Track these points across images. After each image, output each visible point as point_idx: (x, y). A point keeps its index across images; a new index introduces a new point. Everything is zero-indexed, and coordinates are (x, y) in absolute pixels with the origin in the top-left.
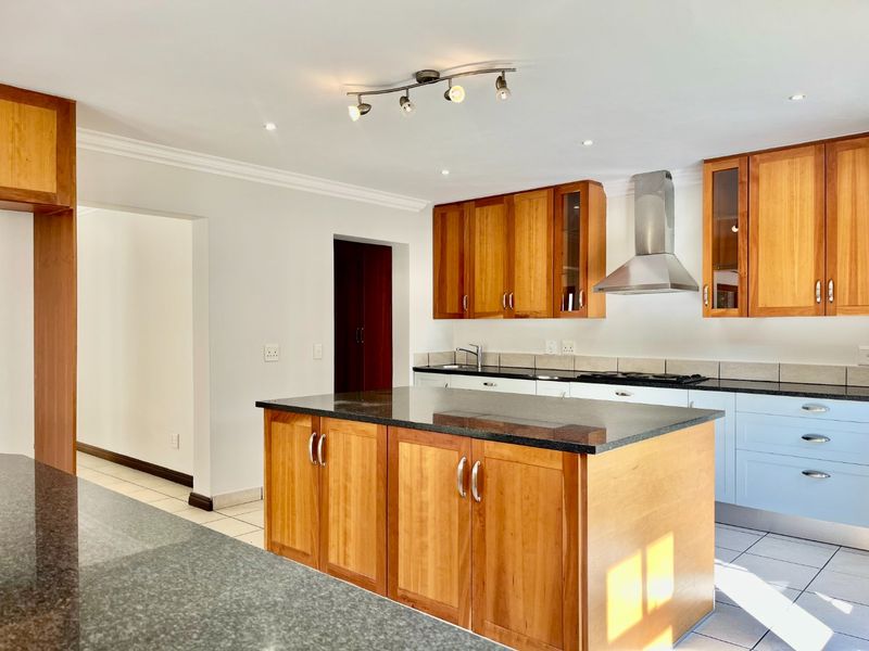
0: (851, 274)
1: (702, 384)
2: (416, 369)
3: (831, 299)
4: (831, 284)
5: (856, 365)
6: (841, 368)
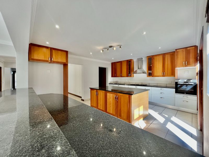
0: (167, 71)
3: (164, 75)
4: (164, 73)
5: (168, 83)
6: (166, 84)
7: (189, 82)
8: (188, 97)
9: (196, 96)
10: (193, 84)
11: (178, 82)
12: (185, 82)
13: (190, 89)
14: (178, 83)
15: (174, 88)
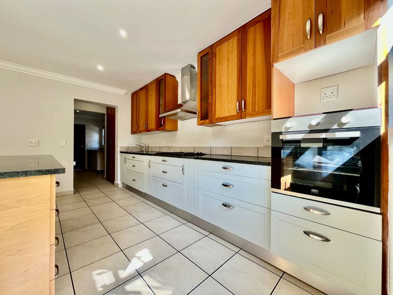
0: (253, 94)
1: (203, 157)
2: (121, 152)
3: (243, 110)
4: (243, 102)
5: (262, 146)
6: (256, 147)
7: (335, 127)
8: (327, 214)
9: (378, 210)
10: (357, 134)
11: (281, 133)
12: (312, 132)
13: (338, 169)
14: (281, 137)
15: (267, 164)
